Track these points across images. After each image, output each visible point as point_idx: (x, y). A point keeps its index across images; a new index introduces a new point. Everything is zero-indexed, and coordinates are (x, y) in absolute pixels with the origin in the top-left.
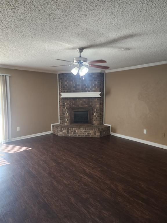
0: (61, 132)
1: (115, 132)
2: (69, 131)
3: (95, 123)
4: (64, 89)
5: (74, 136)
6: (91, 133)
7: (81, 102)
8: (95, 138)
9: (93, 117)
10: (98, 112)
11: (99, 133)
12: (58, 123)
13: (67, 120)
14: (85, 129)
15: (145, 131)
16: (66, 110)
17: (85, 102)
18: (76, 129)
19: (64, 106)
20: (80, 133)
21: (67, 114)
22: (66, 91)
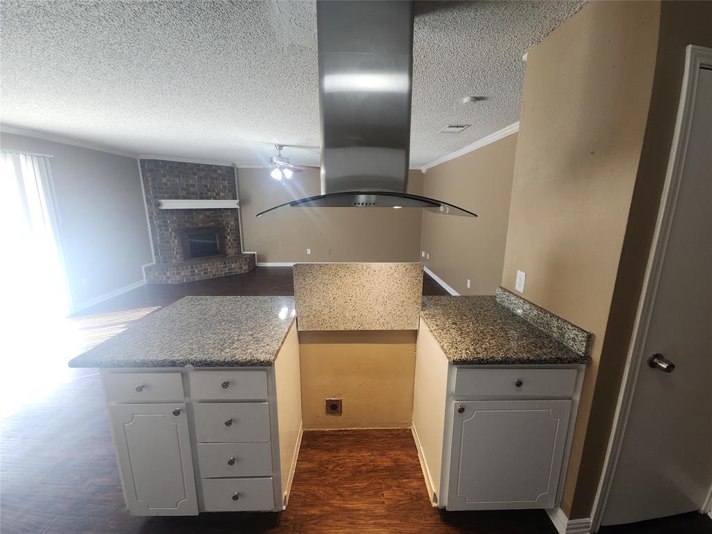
0: (178, 276)
1: (265, 261)
2: (194, 271)
3: (231, 252)
4: (161, 193)
5: (205, 278)
6: (234, 268)
7: (201, 217)
8: (241, 274)
9: (227, 243)
10: (233, 234)
11: (247, 266)
12: (152, 262)
13: (177, 253)
14: (225, 263)
15: (309, 251)
16: (171, 234)
17: (208, 217)
18: (207, 265)
19: (166, 226)
20: (216, 272)
21: (174, 241)
22: (166, 196)
